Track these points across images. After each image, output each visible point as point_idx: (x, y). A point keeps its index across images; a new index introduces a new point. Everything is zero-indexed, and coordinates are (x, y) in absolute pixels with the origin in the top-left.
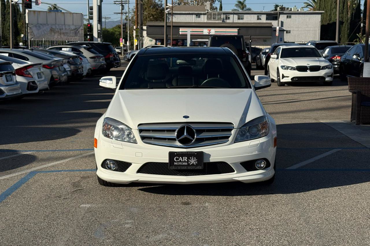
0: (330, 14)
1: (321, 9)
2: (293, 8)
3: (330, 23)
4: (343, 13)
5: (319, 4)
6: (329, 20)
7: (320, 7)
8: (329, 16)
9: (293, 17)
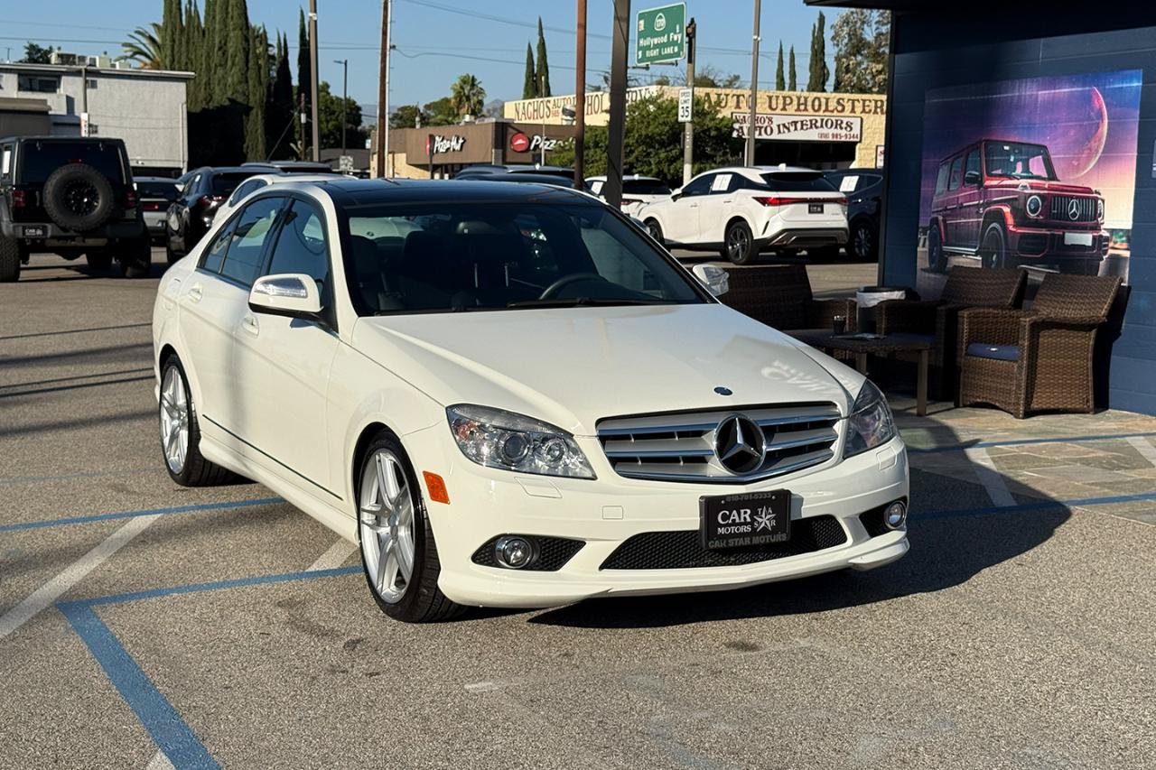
0: (208, 84)
1: (177, 67)
2: (100, 58)
3: (211, 108)
4: (247, 82)
5: (169, 52)
6: (205, 99)
7: (174, 61)
8: (205, 89)
9: (103, 87)
